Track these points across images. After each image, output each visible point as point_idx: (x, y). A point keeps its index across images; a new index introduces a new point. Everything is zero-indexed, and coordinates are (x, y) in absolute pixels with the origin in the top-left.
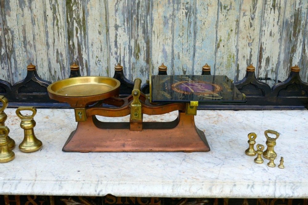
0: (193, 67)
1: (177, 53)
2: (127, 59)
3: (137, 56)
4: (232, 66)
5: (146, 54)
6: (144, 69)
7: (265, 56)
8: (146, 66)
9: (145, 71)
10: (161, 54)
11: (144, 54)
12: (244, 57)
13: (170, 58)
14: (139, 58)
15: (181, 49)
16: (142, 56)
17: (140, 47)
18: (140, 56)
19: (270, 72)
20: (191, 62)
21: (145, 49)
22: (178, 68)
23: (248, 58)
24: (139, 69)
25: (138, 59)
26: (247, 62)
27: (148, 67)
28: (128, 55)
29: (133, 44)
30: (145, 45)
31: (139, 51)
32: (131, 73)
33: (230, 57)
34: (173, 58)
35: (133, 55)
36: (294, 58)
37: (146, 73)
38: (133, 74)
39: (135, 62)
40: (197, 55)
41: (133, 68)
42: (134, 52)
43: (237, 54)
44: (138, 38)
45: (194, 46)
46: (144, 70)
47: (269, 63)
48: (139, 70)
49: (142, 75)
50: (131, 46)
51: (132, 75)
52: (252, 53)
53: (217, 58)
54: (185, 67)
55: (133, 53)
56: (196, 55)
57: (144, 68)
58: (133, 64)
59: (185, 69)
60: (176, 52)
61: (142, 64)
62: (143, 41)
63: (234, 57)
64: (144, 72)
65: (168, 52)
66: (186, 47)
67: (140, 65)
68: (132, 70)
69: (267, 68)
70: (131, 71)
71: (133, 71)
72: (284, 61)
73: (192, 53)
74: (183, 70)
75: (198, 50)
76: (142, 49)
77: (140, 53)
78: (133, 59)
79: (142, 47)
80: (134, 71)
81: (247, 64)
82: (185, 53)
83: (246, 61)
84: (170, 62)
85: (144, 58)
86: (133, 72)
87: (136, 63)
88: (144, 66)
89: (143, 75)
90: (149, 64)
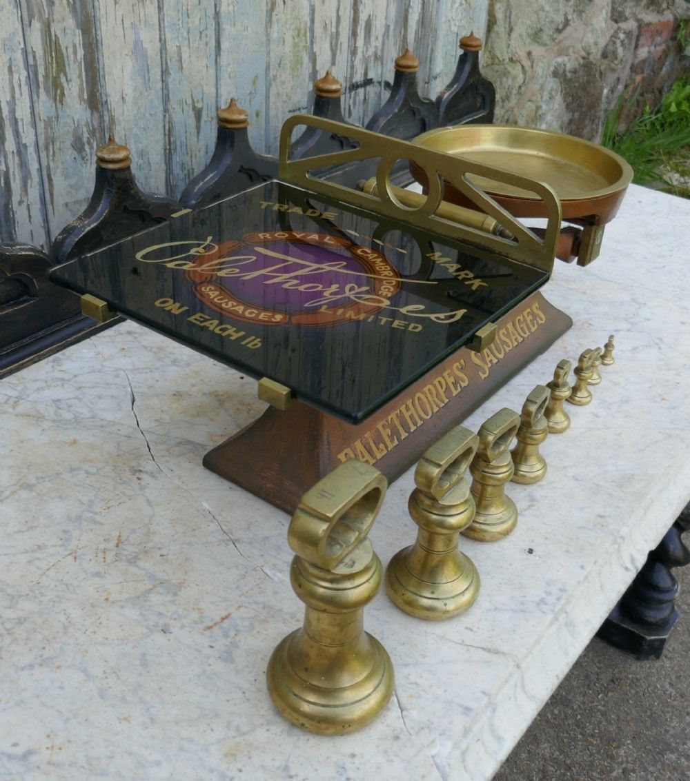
0: (217, 91)
1: (175, 48)
2: (23, 112)
3: (57, 91)
4: (302, 64)
5: (86, 74)
6: (86, 135)
7: (363, 17)
8: (89, 120)
9: (89, 142)
10: (129, 65)
11: (80, 76)
12: (325, 27)
13: (156, 73)
14: (63, 94)
15: (185, 34)
16: (74, 86)
17: (64, 51)
18: (65, 85)
19: (372, 58)
20: (212, 71)
21: (81, 53)
22: (181, 103)
23: (334, 30)
24: (69, 141)
25: (61, 102)
26: (331, 44)
27: (96, 123)
28: (25, 89)
29: (36, 41)
30: (79, 39)
31: (61, 67)
32: (44, 163)
33: (298, 35)
34: (165, 72)
35: (42, 90)
36: (410, 10)
37: (91, 148)
38: (51, 164)
39: (53, 114)
40: (225, 45)
41: (50, 141)
42: (46, 77)
43: (313, 21)
44: (51, 13)
45: (217, 14)
46: (85, 140)
47: (369, 37)
48: (68, 143)
49: (79, 159)
50: (34, 52)
51: (48, 168)
52: (340, 13)
53: (272, 46)
54: (198, 97)
55: (41, 79)
56: (223, 46)
57: (85, 129)
58: (49, 123)
59: (198, 102)
60: (171, 47)
61: (76, 118)
62: (71, 22)
63: (305, 33)
64: (87, 148)
65: (149, 52)
66: (197, 22)
67: (69, 121)
68: (47, 148)
69: (367, 52)
70: (43, 155)
71: (51, 153)
72: (396, 24)
73: (213, 43)
74: (194, 108)
75: (227, 28)
76: (72, 57)
77: (65, 74)
78: (45, 105)
79: (71, 50)
80: (54, 152)
81: (331, 49)
82: (196, 45)
83: (328, 39)
84: (159, 85)
85: (81, 90)
86: (51, 158)
87: (57, 118)
88: (84, 123)
89: (83, 158)
90: (98, 111)
